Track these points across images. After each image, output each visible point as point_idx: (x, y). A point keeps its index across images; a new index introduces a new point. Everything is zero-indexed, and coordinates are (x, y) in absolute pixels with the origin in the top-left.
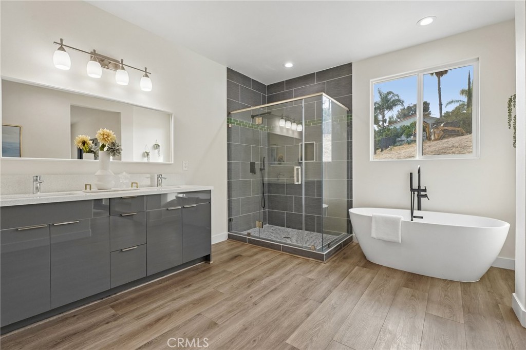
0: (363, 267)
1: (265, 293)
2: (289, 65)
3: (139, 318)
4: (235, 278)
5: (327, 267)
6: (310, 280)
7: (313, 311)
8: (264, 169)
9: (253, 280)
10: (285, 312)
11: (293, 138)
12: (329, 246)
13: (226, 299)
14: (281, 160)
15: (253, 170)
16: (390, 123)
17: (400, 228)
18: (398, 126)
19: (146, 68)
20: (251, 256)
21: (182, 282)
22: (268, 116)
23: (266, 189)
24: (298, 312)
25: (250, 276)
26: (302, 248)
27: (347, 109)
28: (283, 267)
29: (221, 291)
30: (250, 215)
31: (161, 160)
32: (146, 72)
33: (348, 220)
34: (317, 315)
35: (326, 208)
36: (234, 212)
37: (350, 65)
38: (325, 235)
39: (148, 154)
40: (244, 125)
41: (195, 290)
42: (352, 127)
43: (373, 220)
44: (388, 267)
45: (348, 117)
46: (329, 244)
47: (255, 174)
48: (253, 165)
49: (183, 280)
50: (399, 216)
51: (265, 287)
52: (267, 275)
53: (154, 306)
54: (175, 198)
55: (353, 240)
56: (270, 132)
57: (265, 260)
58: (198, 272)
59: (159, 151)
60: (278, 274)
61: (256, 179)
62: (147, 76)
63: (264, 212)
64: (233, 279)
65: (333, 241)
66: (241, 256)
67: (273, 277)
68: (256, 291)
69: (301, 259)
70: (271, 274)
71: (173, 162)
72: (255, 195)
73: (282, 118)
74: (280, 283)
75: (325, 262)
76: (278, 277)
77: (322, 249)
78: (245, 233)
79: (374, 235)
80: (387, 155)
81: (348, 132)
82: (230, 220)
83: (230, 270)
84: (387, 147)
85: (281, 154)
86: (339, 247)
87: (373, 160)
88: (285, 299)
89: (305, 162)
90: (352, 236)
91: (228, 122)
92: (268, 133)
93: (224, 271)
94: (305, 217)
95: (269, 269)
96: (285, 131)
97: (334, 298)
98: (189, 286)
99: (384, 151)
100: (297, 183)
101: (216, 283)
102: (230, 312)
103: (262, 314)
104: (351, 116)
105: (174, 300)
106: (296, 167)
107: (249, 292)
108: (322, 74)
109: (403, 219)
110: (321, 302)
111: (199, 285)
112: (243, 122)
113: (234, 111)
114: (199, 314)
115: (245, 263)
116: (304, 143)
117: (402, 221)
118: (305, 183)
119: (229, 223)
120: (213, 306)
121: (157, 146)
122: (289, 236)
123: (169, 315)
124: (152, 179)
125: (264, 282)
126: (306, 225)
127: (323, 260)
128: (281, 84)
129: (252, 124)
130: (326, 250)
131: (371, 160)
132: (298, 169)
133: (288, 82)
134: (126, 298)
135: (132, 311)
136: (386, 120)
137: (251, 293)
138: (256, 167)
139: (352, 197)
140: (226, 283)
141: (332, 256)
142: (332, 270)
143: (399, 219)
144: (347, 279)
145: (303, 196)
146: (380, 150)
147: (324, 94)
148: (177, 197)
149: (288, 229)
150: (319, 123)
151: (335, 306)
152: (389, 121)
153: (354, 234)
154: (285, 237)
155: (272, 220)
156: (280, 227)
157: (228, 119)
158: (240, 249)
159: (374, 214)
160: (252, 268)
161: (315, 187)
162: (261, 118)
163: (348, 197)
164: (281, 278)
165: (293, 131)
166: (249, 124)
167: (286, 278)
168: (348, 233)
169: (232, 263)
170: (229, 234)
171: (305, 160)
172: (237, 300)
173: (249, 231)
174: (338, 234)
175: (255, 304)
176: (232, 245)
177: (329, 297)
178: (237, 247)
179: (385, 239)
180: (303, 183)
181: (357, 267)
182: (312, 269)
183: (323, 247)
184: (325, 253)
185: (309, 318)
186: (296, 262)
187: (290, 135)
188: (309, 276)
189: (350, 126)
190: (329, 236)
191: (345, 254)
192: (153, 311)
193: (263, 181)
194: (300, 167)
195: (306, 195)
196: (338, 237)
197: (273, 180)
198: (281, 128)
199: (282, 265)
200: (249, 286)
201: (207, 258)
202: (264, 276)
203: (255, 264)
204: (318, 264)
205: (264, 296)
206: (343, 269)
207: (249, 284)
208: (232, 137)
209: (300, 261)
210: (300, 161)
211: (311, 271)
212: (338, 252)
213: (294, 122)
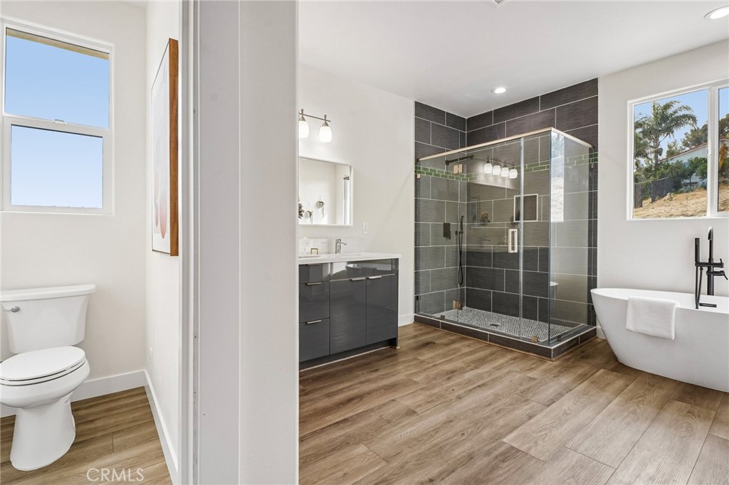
0: (612, 370)
1: (471, 387)
2: (500, 90)
3: (329, 395)
4: (430, 367)
5: (555, 367)
6: (531, 379)
7: (537, 414)
8: (461, 232)
9: (453, 372)
10: (500, 410)
11: (505, 188)
12: (559, 339)
13: (422, 389)
14: (485, 220)
15: (447, 234)
16: (671, 153)
17: (674, 317)
18: (685, 159)
19: (325, 116)
20: (447, 345)
21: (366, 365)
22: (469, 160)
23: (465, 260)
24: (517, 412)
25: (449, 367)
26: (518, 338)
27: (590, 146)
28: (492, 360)
29: (415, 380)
30: (443, 293)
31: (325, 221)
32: (325, 120)
33: (589, 306)
34: (542, 419)
35: (554, 286)
36: (422, 287)
37: (595, 81)
38: (552, 326)
39: (311, 214)
40: (435, 175)
41: (382, 375)
42: (597, 172)
43: (630, 306)
44: (653, 374)
45: (590, 157)
46: (560, 336)
47: (450, 238)
48: (447, 226)
49: (368, 364)
50: (672, 301)
51: (469, 382)
52: (470, 367)
53: (341, 386)
54: (345, 269)
55: (598, 335)
56: (471, 181)
57: (467, 350)
58: (383, 357)
59: (323, 210)
60: (487, 368)
61: (450, 246)
62: (327, 125)
63: (462, 291)
64: (428, 368)
65: (565, 333)
66: (434, 343)
67: (479, 371)
68: (459, 384)
69: (517, 353)
70: (476, 368)
71: (352, 224)
72: (448, 267)
73: (488, 162)
74: (490, 379)
75: (553, 360)
76: (487, 372)
77: (548, 342)
78: (438, 315)
79: (630, 326)
80: (663, 208)
81: (590, 179)
82: (417, 298)
83: (422, 358)
84: (662, 196)
85: (486, 212)
86: (575, 342)
87: (631, 219)
88: (497, 397)
89: (524, 223)
90: (596, 329)
91: (416, 172)
92: (468, 183)
93: (416, 359)
94: (523, 300)
95: (473, 362)
96: (491, 179)
97: (567, 402)
98: (376, 370)
99: (658, 202)
100: (512, 252)
101: (408, 370)
102: (429, 402)
103: (470, 409)
104: (596, 155)
105: (362, 383)
106: (511, 230)
107: (449, 385)
108: (550, 99)
109: (678, 305)
110: (548, 406)
111: (387, 371)
112: (435, 171)
113: (423, 157)
114: (393, 400)
115: (440, 351)
116: (522, 196)
117: (678, 309)
118: (524, 251)
119: (415, 302)
120: (408, 394)
121: (321, 204)
122: (498, 324)
123: (360, 397)
124: (329, 244)
125: (467, 376)
126: (524, 310)
127: (550, 357)
128: (488, 115)
129: (447, 173)
130: (554, 344)
131: (628, 219)
132: (513, 233)
133: (497, 112)
134: (311, 375)
135: (320, 389)
136: (661, 149)
137: (453, 386)
138: (451, 230)
139: (595, 273)
140: (420, 372)
141: (563, 352)
142: (564, 369)
143: (672, 305)
144: (586, 383)
145: (521, 270)
146: (650, 200)
147: (553, 129)
148: (347, 268)
149: (496, 314)
150: (544, 168)
151: (568, 412)
152: (668, 152)
153: (598, 327)
154: (493, 325)
155: (473, 300)
156: (483, 311)
157: (416, 168)
158: (431, 336)
159: (631, 297)
160: (450, 358)
161: (539, 258)
162: (461, 166)
163: (589, 273)
164: (490, 373)
165: (504, 179)
166: (443, 172)
167: (498, 374)
168: (589, 323)
169: (424, 351)
170: (415, 316)
171: (524, 220)
172: (436, 391)
173: (443, 314)
174: (573, 325)
175: (459, 398)
176: (420, 329)
177: (560, 400)
178: (428, 333)
179: (649, 334)
180: (521, 251)
181: (602, 371)
182: (533, 366)
183: (549, 340)
184: (552, 348)
185: (532, 421)
186: (510, 356)
187: (499, 184)
188: (530, 374)
189: (593, 170)
190: (559, 328)
191: (583, 352)
192: (341, 391)
193: (461, 248)
194: (516, 230)
195: (524, 269)
196: (572, 328)
197: (475, 246)
198: (486, 175)
199: (490, 358)
200: (449, 378)
201: (393, 343)
202: (467, 369)
203: (454, 354)
204: (543, 362)
205: (470, 390)
206: (580, 371)
207: (449, 376)
208: (421, 191)
209: (515, 355)
210: (515, 221)
211: (532, 369)
212: (573, 349)
213: (505, 166)
